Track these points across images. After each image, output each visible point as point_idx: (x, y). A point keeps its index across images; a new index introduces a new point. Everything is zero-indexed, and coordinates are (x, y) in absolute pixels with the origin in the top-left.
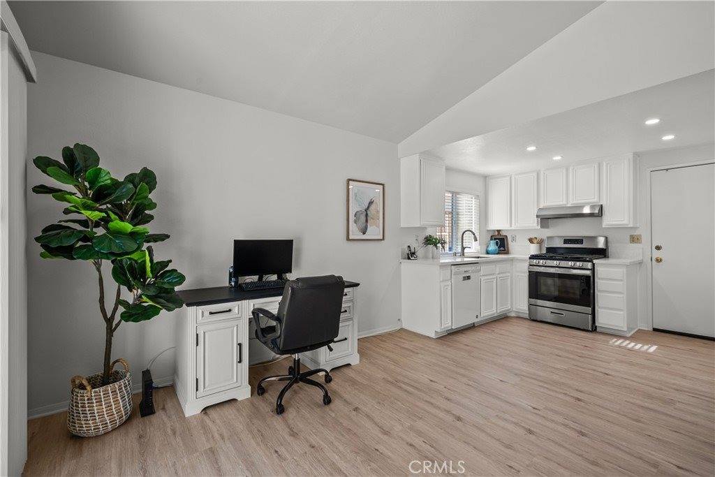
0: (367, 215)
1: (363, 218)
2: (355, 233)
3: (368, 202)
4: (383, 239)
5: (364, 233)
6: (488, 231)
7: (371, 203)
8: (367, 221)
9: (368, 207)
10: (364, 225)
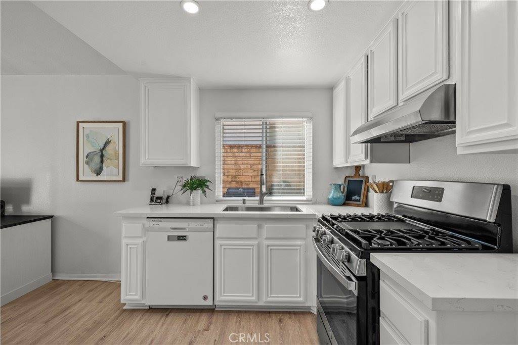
0: (102, 156)
1: (97, 159)
2: (87, 173)
3: (105, 142)
4: (124, 180)
5: (98, 174)
6: (334, 168)
7: (107, 143)
8: (102, 162)
9: (104, 148)
10: (99, 166)
